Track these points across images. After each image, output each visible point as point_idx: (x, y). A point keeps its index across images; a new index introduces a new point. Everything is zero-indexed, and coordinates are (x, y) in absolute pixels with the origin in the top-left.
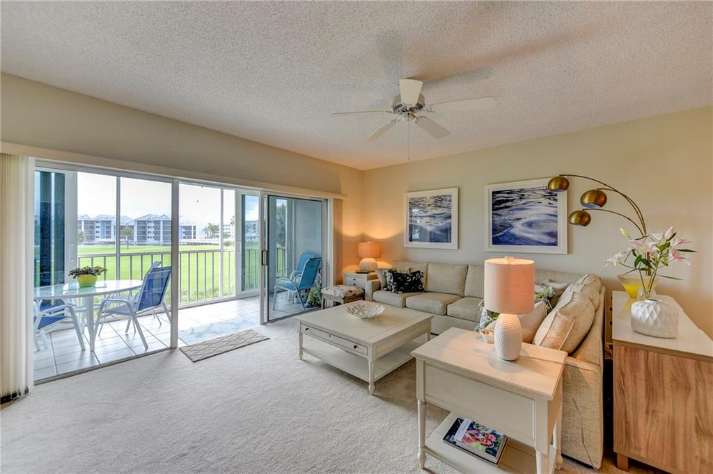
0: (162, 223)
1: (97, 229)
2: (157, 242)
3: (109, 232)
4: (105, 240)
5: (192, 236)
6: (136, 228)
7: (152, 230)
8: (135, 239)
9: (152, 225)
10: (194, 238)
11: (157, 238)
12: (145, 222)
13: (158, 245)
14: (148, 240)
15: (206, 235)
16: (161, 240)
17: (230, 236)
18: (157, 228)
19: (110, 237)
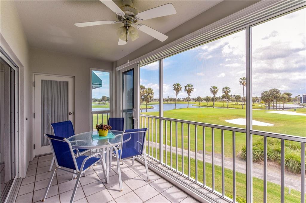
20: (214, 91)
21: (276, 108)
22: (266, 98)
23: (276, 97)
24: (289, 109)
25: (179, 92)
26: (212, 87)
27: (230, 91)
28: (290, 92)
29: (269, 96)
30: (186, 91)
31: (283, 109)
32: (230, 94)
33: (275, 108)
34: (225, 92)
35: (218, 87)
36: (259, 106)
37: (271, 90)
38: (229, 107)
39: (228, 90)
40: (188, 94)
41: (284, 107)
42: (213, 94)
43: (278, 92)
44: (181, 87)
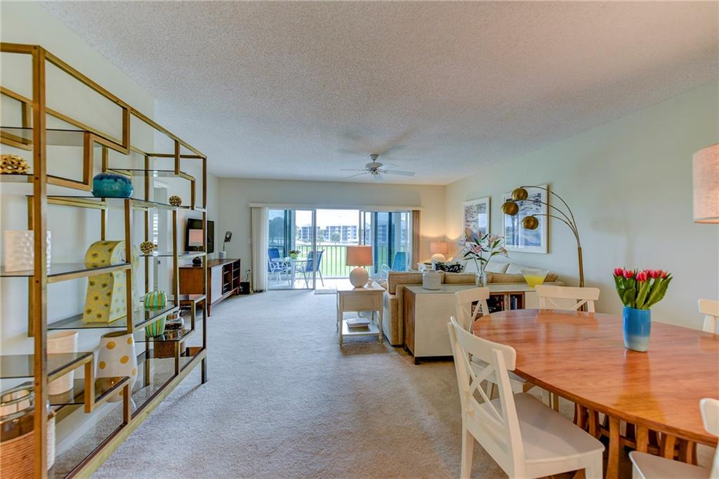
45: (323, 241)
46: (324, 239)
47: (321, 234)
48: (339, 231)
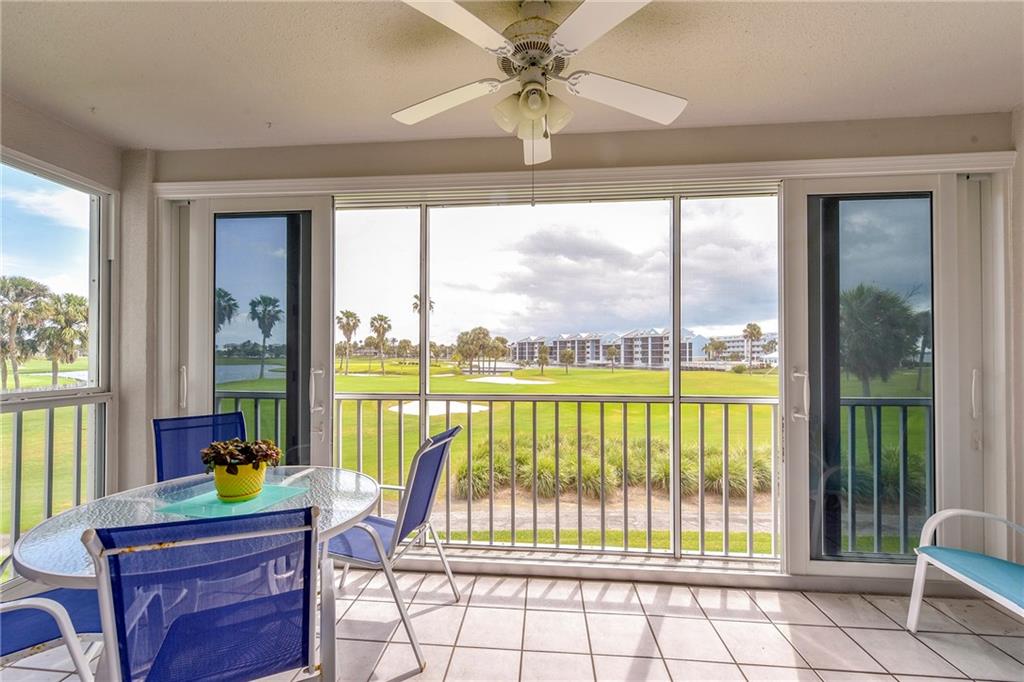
0: (650, 340)
1: (588, 350)
2: (644, 365)
3: (597, 353)
4: (595, 362)
5: (688, 357)
6: (622, 347)
7: (639, 349)
8: (622, 361)
9: (639, 343)
10: (690, 360)
11: (645, 360)
12: (631, 339)
13: (646, 369)
14: (635, 362)
15: (707, 356)
16: (650, 362)
17: (743, 357)
18: (645, 347)
19: (598, 359)
20: (348, 324)
21: (483, 372)
22: (467, 347)
23: (482, 347)
24: (503, 372)
25: (227, 321)
26: (342, 312)
27: (390, 326)
28: (505, 337)
29: (472, 344)
30: (253, 319)
31: (495, 372)
32: (389, 335)
33: (481, 372)
34: (377, 330)
35: (359, 315)
36: (450, 366)
37: (474, 331)
38: (388, 373)
39: (386, 326)
40: (261, 331)
41: (495, 368)
42: (345, 334)
43: (486, 334)
44: (235, 305)
45: (547, 365)
46: (550, 360)
47: (545, 352)
48: (573, 348)
